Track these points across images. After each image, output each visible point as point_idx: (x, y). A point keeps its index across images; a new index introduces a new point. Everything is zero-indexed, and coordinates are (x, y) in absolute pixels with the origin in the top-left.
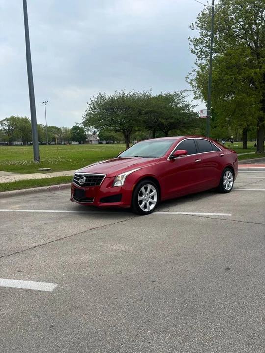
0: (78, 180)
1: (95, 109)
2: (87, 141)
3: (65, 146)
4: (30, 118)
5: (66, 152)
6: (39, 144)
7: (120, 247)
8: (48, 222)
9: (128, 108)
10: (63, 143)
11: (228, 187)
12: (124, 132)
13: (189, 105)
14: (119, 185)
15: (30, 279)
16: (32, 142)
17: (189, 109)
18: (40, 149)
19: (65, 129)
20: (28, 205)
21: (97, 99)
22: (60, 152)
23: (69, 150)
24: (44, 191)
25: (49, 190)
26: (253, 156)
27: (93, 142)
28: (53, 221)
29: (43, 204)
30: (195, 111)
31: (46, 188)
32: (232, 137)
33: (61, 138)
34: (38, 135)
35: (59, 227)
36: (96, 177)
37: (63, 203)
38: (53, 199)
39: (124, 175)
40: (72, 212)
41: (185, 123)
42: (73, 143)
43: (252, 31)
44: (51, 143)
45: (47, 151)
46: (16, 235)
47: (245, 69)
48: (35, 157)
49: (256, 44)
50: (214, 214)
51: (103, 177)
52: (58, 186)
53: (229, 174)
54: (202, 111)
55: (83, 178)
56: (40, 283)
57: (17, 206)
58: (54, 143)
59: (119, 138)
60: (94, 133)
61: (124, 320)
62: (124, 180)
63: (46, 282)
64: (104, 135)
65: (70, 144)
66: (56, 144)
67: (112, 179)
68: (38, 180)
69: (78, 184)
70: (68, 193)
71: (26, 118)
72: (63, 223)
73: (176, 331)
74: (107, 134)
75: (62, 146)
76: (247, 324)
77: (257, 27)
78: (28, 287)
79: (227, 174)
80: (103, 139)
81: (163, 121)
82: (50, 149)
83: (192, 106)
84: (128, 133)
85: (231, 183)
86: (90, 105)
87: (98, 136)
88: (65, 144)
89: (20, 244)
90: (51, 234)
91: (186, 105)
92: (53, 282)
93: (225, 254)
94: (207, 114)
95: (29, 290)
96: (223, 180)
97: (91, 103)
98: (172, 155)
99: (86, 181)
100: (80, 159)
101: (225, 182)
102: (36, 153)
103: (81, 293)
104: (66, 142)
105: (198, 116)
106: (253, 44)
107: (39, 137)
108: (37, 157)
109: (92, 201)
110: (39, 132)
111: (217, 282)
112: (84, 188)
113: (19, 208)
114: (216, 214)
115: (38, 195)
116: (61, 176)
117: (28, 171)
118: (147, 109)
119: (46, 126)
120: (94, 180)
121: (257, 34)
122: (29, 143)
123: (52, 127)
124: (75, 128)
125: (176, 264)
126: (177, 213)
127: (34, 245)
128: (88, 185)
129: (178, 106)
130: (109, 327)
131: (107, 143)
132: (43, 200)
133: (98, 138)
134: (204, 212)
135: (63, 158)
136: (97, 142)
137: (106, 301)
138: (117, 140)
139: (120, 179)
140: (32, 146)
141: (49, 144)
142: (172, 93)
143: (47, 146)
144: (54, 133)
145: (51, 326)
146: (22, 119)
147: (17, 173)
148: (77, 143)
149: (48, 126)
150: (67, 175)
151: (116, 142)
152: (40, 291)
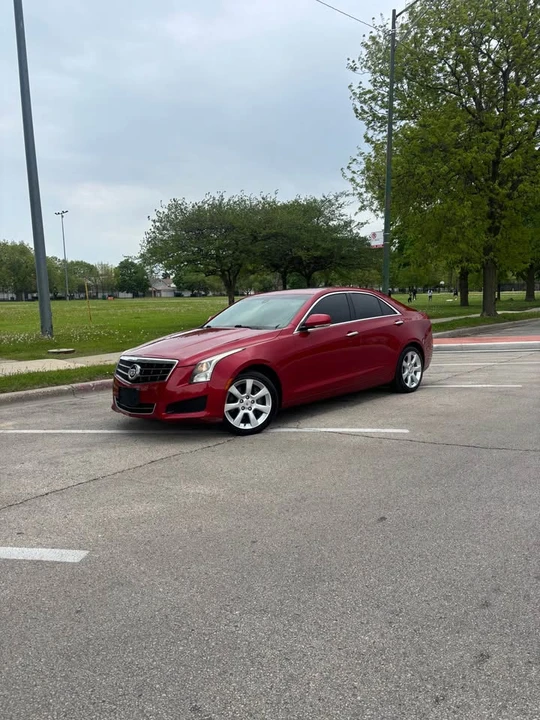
0: (126, 370)
1: (164, 228)
2: (151, 292)
3: (104, 302)
4: (32, 245)
5: (109, 315)
6: (52, 299)
7: (203, 489)
8: (70, 450)
9: (231, 228)
10: (100, 295)
11: (412, 381)
12: (223, 276)
13: (351, 222)
14: (203, 379)
15: (39, 545)
16: (35, 295)
17: (351, 231)
18: (53, 308)
19: (104, 267)
20: (31, 421)
21: (169, 210)
22: (94, 315)
23: (111, 311)
24: (60, 394)
25: (73, 392)
26: (475, 322)
27: (163, 294)
28: (81, 449)
29: (59, 418)
30: (362, 235)
31: (65, 387)
32: (442, 283)
33: (97, 287)
34: (50, 280)
35: (92, 459)
36: (160, 365)
37: (98, 416)
38: (81, 408)
39: (210, 362)
40: (118, 432)
41: (343, 258)
42: (121, 295)
43: (470, 78)
44: (76, 296)
45: (69, 314)
46: (9, 475)
47: (456, 153)
48: (42, 327)
49: (478, 104)
50: (379, 430)
51: (171, 365)
52: (91, 383)
53: (412, 358)
54: (374, 235)
55: (134, 367)
56: (57, 551)
57: (10, 423)
58: (82, 295)
59: (216, 285)
60: (166, 276)
61: (199, 598)
62: (210, 371)
63: (69, 548)
64: (185, 278)
65: (115, 297)
66: (85, 298)
67: (189, 370)
68: (50, 372)
69: (126, 377)
70: (108, 397)
71: (22, 244)
72: (100, 452)
73: (281, 609)
74: (193, 277)
75: (100, 301)
76: (394, 597)
77: (481, 71)
78: (37, 558)
79: (410, 358)
80: (183, 287)
81: (301, 253)
82: (74, 310)
83: (356, 223)
84: (232, 278)
85: (419, 374)
86: (154, 221)
87: (174, 282)
88: (104, 298)
89: (19, 489)
90: (78, 471)
91: (345, 222)
92: (80, 548)
93: (383, 497)
94: (385, 240)
95: (38, 561)
96: (401, 369)
97: (156, 218)
98: (303, 324)
99: (140, 373)
100: (136, 330)
101: (406, 372)
102: (45, 317)
103: (129, 563)
104: (106, 294)
105: (369, 244)
106: (472, 104)
107: (51, 282)
108: (48, 326)
109: (150, 411)
110: (49, 273)
111: (360, 539)
112: (138, 387)
113: (15, 427)
114: (383, 431)
115: (50, 401)
116: (96, 364)
117: (27, 354)
118: (267, 231)
119: (64, 261)
120: (154, 371)
121: (480, 84)
122: (30, 296)
123: (78, 263)
124: (126, 265)
125: (295, 514)
126: (313, 430)
127: (45, 490)
128: (145, 380)
129: (331, 224)
130: (173, 608)
131: (193, 296)
132: (59, 411)
133: (173, 285)
134: (360, 427)
135: (101, 328)
136: (172, 294)
137: (172, 573)
138: (213, 288)
139: (204, 369)
140: (37, 303)
141: (72, 298)
142: (319, 198)
143: (68, 302)
144: (83, 276)
145: (77, 612)
146: (14, 247)
147: (8, 359)
148: (130, 295)
149: (69, 261)
150: (108, 363)
151: (211, 294)
152: (59, 563)
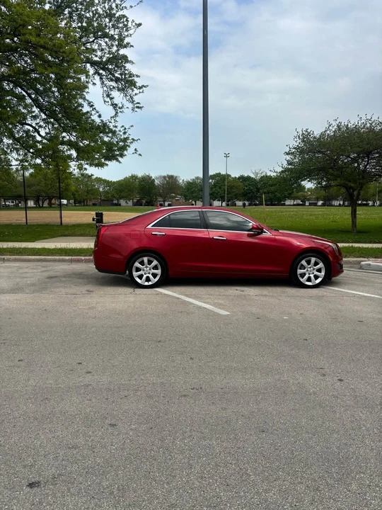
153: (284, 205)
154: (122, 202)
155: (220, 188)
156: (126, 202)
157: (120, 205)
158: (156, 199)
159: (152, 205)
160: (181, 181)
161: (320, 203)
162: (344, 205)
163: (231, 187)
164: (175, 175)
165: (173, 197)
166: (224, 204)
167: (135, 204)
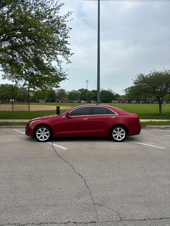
11: (119, 138)
62: (31, 124)
79: (118, 130)
85: (124, 136)
96: (112, 133)
153: (111, 103)
154: (40, 101)
155: (84, 95)
156: (42, 101)
157: (39, 102)
158: (56, 99)
159: (54, 102)
160: (66, 92)
161: (127, 102)
162: (137, 103)
163: (89, 95)
164: (64, 89)
165: (63, 99)
166: (86, 102)
167: (46, 102)
